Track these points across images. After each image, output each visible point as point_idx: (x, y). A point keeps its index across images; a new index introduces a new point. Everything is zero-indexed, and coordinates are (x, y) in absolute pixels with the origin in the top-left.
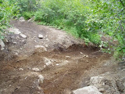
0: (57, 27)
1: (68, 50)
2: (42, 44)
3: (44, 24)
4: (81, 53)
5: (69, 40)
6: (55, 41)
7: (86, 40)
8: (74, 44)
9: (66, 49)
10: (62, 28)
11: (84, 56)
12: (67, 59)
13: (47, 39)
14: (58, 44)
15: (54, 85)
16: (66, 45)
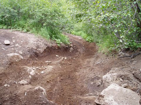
0: (22, 30)
1: (43, 54)
2: (15, 51)
3: (5, 27)
4: (57, 56)
5: (41, 43)
6: (27, 46)
7: (58, 41)
8: (48, 47)
9: (41, 54)
10: (28, 31)
11: (62, 58)
12: (48, 64)
13: (17, 45)
14: (32, 49)
15: (58, 95)
16: (40, 49)
